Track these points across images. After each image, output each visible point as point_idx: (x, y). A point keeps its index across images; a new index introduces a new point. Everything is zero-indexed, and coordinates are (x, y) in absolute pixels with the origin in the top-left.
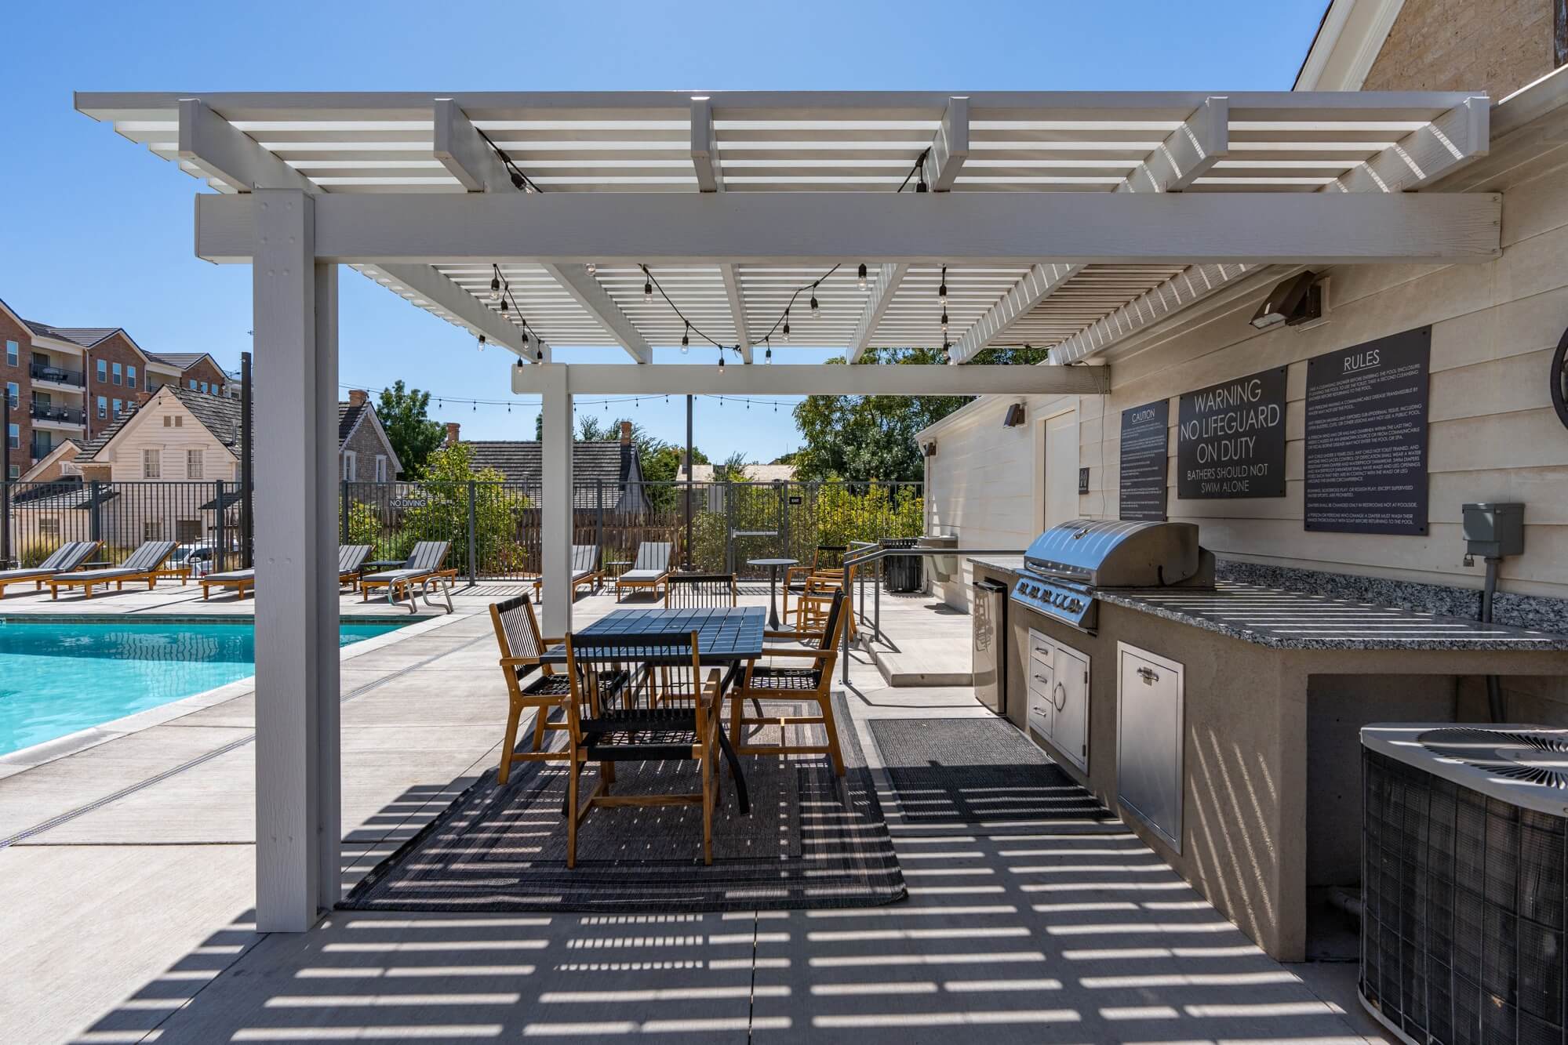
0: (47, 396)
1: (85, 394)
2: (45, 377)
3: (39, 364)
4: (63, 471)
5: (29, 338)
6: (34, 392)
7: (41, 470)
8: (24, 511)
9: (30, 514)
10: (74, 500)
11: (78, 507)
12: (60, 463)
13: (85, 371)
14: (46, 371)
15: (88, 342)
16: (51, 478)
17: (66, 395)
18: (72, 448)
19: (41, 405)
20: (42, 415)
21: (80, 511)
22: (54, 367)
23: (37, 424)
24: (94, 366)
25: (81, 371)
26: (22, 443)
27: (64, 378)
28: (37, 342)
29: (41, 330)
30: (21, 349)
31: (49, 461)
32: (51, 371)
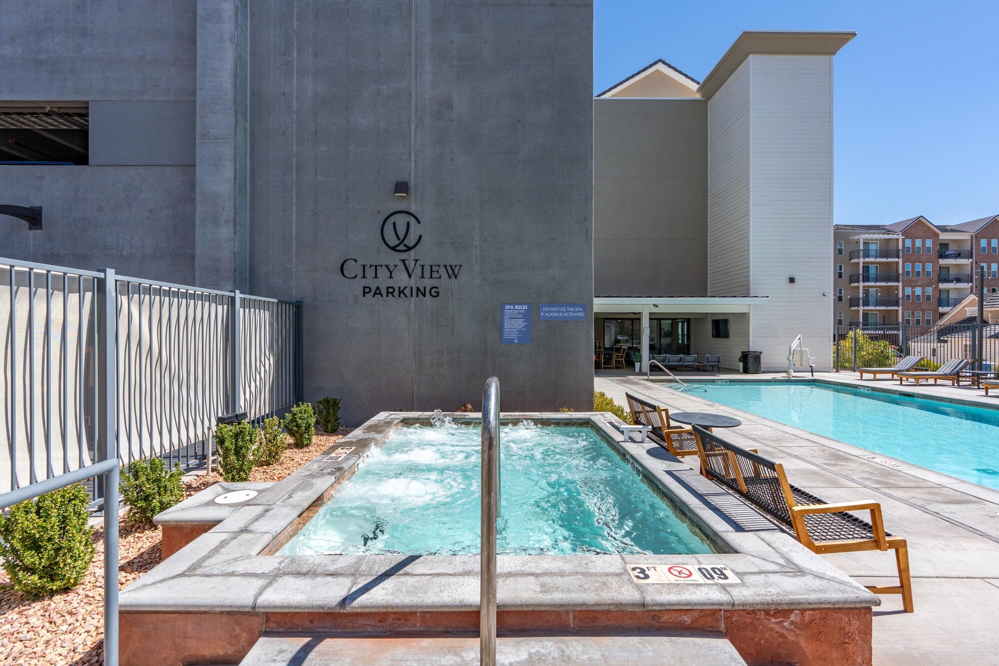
0: (947, 268)
1: (972, 263)
2: (947, 257)
3: (943, 250)
4: (968, 314)
5: (938, 235)
6: (940, 267)
7: (953, 314)
8: (953, 339)
9: (957, 341)
10: (988, 332)
11: (991, 337)
12: (966, 309)
13: (972, 249)
14: (947, 253)
15: (974, 230)
16: (961, 318)
17: (958, 266)
18: (974, 299)
19: (944, 273)
20: (947, 280)
21: (993, 340)
22: (952, 249)
23: (942, 286)
24: (978, 243)
25: (969, 248)
26: (933, 298)
27: (958, 256)
28: (943, 236)
29: (944, 229)
30: (934, 243)
31: (959, 308)
32: (950, 252)
